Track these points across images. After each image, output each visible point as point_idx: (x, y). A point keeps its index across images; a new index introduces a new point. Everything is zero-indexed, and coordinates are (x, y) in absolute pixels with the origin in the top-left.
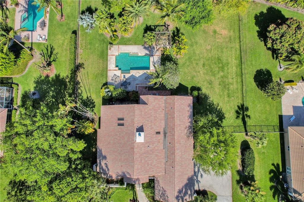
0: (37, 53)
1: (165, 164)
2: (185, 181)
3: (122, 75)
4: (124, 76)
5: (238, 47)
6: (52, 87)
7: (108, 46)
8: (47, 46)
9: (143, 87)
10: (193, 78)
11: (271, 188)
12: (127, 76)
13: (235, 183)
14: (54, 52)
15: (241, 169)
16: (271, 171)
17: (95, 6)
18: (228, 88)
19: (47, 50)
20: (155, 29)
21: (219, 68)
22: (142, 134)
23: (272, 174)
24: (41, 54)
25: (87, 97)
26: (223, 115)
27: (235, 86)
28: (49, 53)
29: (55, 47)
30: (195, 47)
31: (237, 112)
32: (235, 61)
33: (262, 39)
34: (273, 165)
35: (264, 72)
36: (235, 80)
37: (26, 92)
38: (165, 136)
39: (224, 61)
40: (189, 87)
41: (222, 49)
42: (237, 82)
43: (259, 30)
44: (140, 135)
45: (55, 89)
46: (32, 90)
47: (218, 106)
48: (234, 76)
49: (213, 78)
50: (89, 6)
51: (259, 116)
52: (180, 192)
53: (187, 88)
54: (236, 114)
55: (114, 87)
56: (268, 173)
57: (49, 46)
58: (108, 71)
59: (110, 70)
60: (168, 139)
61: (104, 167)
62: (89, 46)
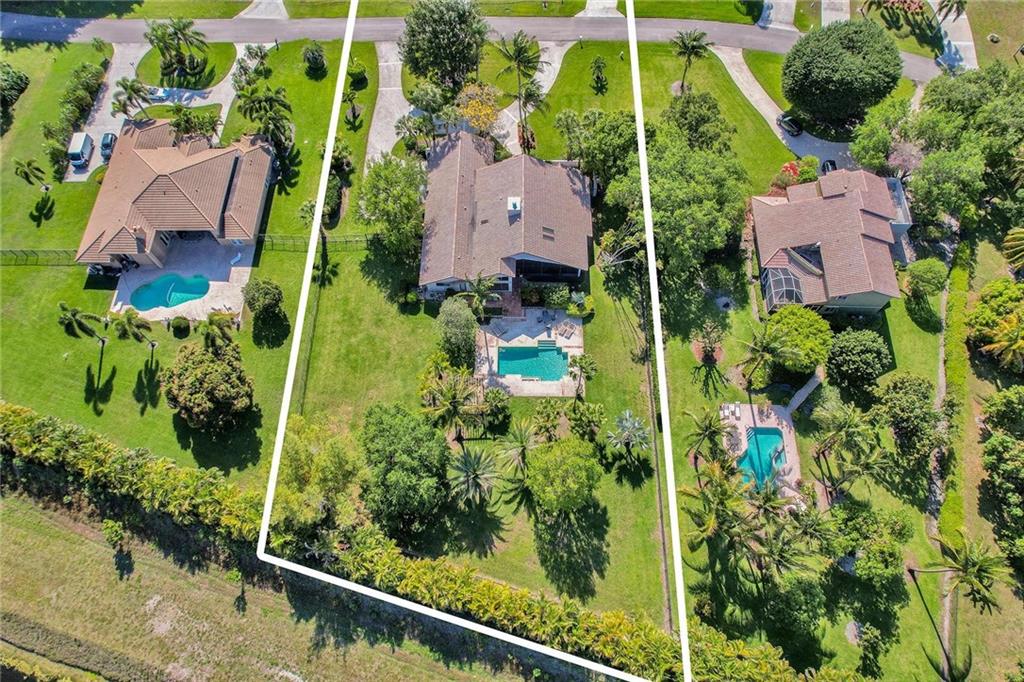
0: (736, 382)
1: (475, 182)
2: (444, 163)
3: (553, 338)
4: (549, 336)
5: (310, 394)
6: (694, 320)
7: (587, 394)
8: (716, 396)
9: (512, 314)
10: (413, 331)
11: (300, 163)
12: (543, 336)
13: (357, 171)
14: (700, 385)
15: (344, 189)
16: (293, 185)
17: (623, 489)
18: (345, 315)
19: (715, 389)
20: (485, 433)
21: (357, 352)
22: (511, 207)
23: (293, 181)
24: (727, 380)
25: (620, 300)
26: (363, 269)
27: (331, 319)
28: (710, 383)
29: (700, 396)
30: (402, 394)
31: (335, 274)
32: (320, 364)
33: (254, 409)
34: (288, 194)
35: (268, 342)
36: (329, 330)
37: (743, 308)
38: (473, 219)
39: (342, 364)
40: (422, 314)
41: (344, 389)
42: (326, 327)
43: (256, 429)
44: (515, 206)
45: (687, 315)
46: (731, 312)
47: (369, 281)
48: (329, 336)
49: (373, 331)
50: (638, 490)
51: (294, 266)
52: (453, 147)
53: (425, 313)
54: (338, 271)
55: (567, 312)
56: (300, 182)
57: (713, 397)
58: (582, 345)
59: (579, 347)
60: (467, 215)
61: (576, 180)
62: (628, 397)
